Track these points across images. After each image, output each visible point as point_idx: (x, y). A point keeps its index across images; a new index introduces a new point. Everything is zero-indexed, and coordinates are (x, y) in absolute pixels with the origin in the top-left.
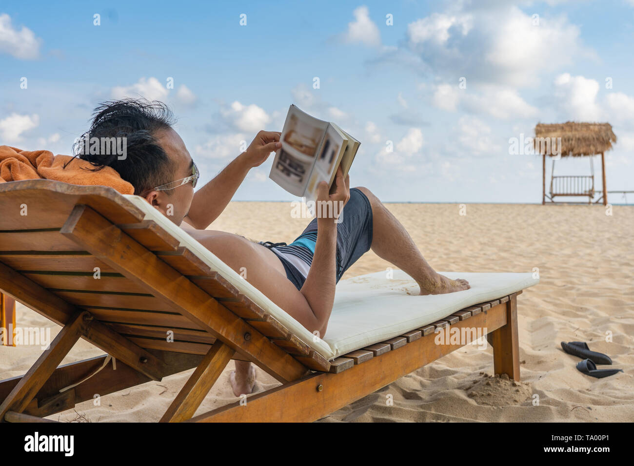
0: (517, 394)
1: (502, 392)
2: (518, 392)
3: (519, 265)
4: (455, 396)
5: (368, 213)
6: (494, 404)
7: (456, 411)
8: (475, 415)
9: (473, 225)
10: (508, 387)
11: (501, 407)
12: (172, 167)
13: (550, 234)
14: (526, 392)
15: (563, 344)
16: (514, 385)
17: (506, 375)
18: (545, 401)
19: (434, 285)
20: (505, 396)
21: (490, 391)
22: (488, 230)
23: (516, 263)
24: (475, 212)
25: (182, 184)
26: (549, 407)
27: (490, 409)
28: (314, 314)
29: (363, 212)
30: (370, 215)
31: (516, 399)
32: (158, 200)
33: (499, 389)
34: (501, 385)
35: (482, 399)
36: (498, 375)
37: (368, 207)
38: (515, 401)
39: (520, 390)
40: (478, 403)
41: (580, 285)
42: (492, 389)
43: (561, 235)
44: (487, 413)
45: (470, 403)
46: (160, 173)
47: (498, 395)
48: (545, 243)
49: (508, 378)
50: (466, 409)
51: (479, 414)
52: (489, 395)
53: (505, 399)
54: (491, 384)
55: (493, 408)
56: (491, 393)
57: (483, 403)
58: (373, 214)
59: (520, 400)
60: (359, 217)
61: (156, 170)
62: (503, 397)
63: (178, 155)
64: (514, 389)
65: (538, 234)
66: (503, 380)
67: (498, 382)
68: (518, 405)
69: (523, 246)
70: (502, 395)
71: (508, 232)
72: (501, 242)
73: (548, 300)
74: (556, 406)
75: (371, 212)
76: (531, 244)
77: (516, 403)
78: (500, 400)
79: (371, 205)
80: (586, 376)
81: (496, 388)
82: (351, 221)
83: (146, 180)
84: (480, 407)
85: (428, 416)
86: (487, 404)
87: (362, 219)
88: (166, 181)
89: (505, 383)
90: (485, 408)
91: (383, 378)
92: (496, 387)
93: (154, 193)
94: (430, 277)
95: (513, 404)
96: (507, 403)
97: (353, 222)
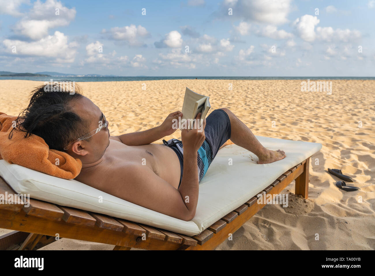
0: (306, 208)
1: (299, 207)
2: (307, 207)
3: (305, 115)
4: (274, 207)
5: (228, 123)
6: (294, 213)
7: (274, 216)
8: (284, 219)
9: (285, 91)
10: (302, 203)
11: (298, 216)
12: (85, 124)
13: (319, 96)
14: (311, 206)
15: (329, 169)
16: (305, 202)
17: (301, 196)
18: (322, 214)
19: (266, 157)
20: (300, 208)
21: (293, 205)
22: (292, 94)
23: (304, 114)
24: (286, 84)
25: (96, 133)
26: (324, 219)
27: (292, 216)
28: (187, 208)
29: (225, 123)
30: (229, 123)
31: (306, 211)
32: (82, 146)
33: (297, 204)
34: (298, 202)
35: (288, 209)
36: (297, 195)
37: (228, 120)
38: (305, 212)
39: (308, 205)
40: (286, 212)
41: (334, 127)
42: (293, 204)
43: (324, 97)
44: (290, 219)
45: (282, 211)
46: (78, 130)
47: (296, 208)
48: (317, 102)
49: (302, 197)
50: (280, 215)
51: (286, 219)
52: (292, 207)
53: (300, 211)
54: (293, 200)
55: (294, 216)
56: (293, 206)
57: (289, 212)
58: (231, 123)
59: (308, 212)
60: (222, 126)
61: (74, 129)
62: (299, 209)
63: (89, 114)
64: (305, 204)
65: (313, 96)
66: (300, 199)
67: (297, 200)
68: (307, 215)
69: (307, 103)
70: (298, 208)
71: (300, 95)
72: (297, 101)
73: (320, 137)
74: (328, 218)
75: (230, 122)
76: (311, 103)
77: (306, 213)
78: (298, 211)
79: (230, 118)
80: (340, 189)
81: (295, 204)
82: (219, 128)
83: (68, 137)
84: (287, 215)
85: (260, 220)
86: (291, 213)
87: (225, 127)
88: (83, 134)
89: (300, 200)
90: (289, 215)
91: (234, 229)
92: (295, 202)
93: (77, 143)
94: (263, 153)
95: (304, 214)
96: (301, 213)
97: (219, 129)
